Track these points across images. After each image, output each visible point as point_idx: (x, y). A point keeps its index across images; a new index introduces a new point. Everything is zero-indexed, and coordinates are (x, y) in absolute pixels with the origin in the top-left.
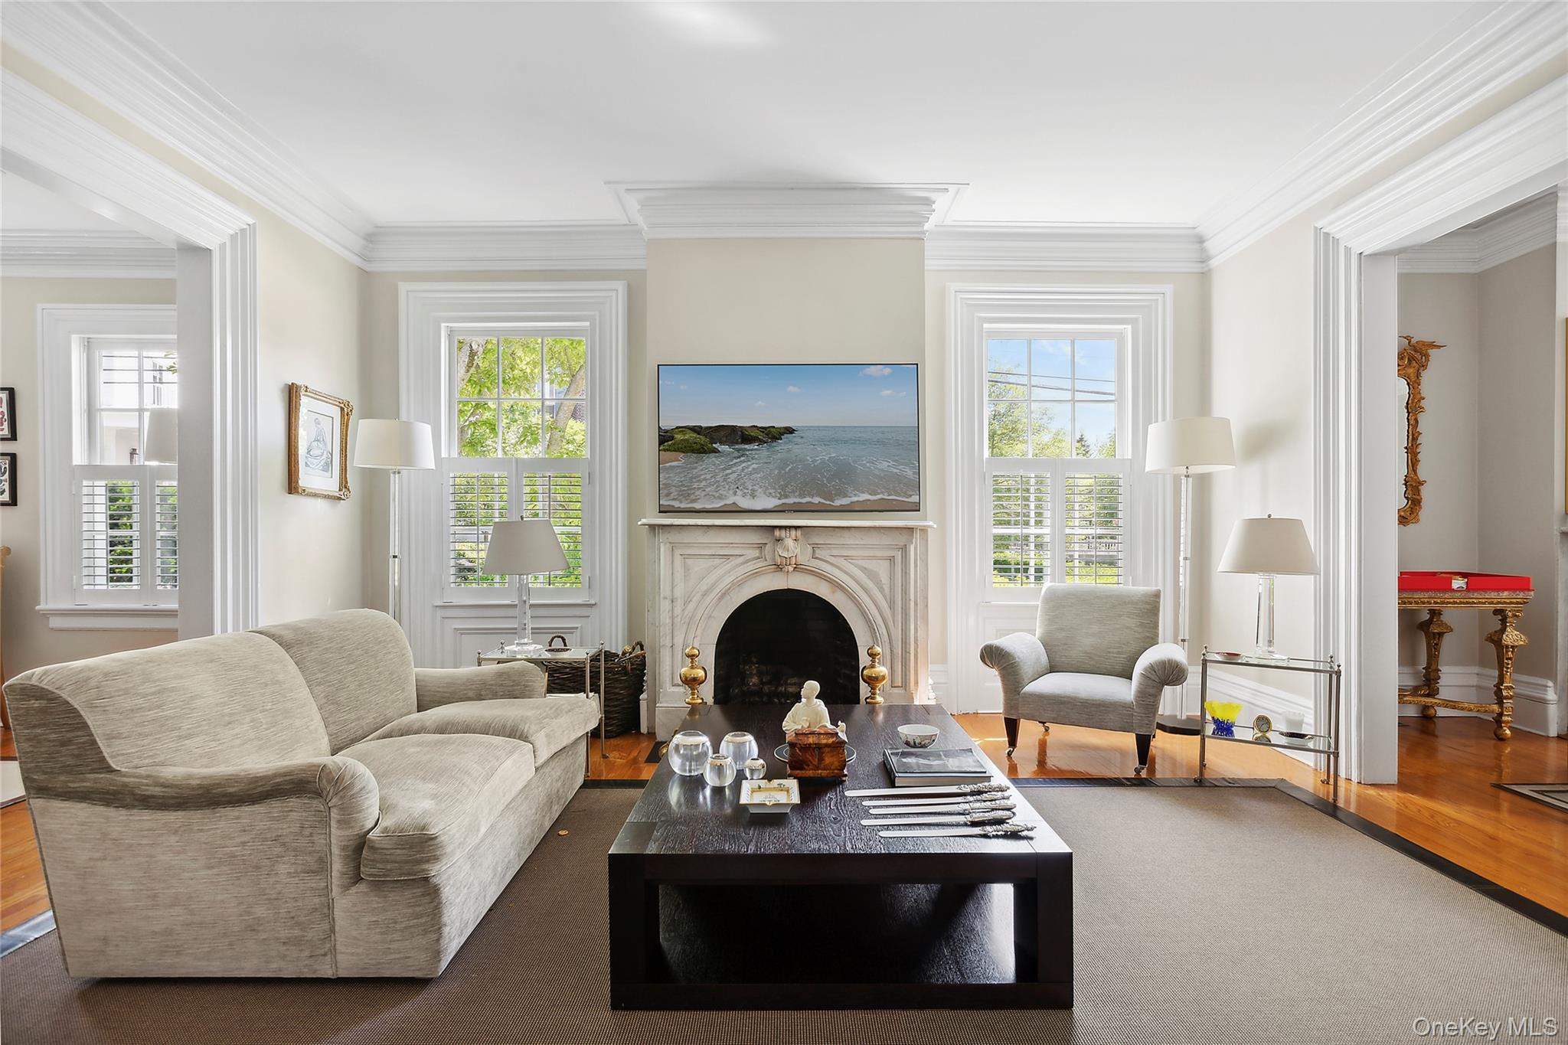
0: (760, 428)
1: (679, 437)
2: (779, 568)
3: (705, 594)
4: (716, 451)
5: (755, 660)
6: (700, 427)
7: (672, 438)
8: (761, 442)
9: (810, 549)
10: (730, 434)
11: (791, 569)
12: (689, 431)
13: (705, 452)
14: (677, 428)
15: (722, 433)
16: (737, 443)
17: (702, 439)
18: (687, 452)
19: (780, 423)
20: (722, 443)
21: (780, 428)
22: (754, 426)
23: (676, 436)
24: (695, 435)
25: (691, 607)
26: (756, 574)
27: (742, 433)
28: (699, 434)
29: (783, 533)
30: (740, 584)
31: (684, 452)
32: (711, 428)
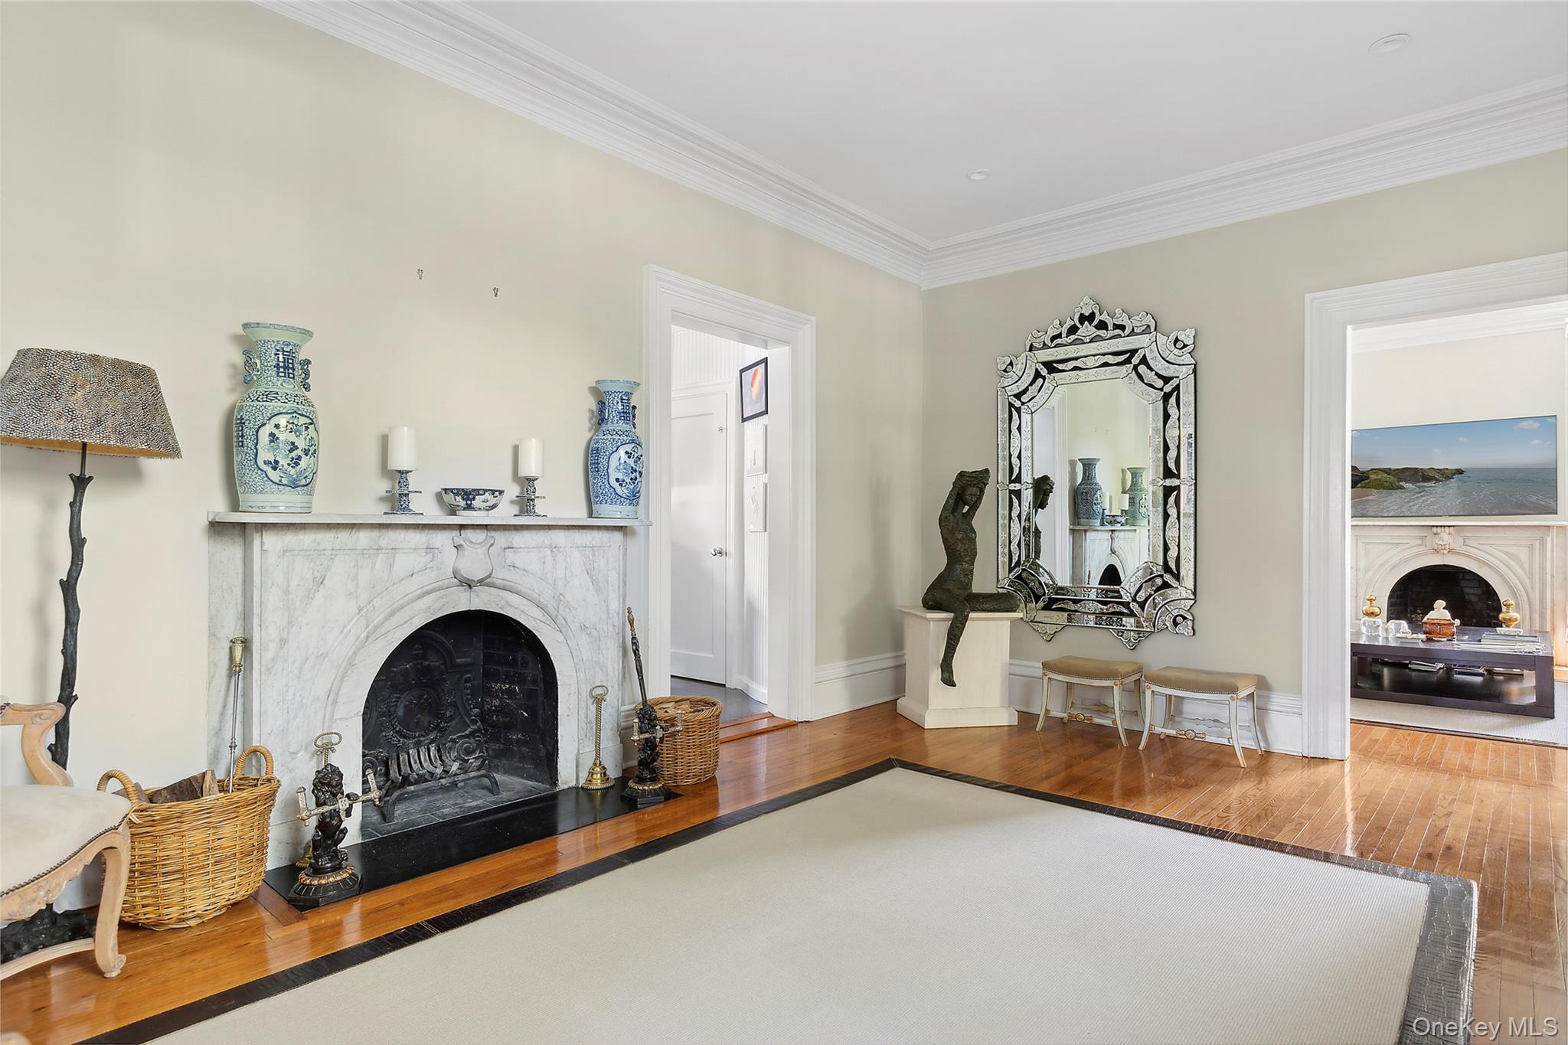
0: (1438, 469)
1: (1373, 477)
2: (1436, 551)
3: (1381, 566)
4: (1402, 488)
5: (1420, 612)
6: (1390, 469)
7: (1368, 478)
8: (1438, 481)
9: (1461, 540)
10: (1413, 475)
11: (1446, 552)
12: (1381, 472)
13: (1393, 489)
14: (1372, 470)
15: (1407, 474)
16: (1419, 482)
17: (1391, 478)
18: (1379, 489)
19: (1452, 466)
20: (1406, 482)
21: (1452, 470)
22: (1433, 468)
23: (1371, 476)
24: (1386, 475)
25: (1370, 573)
26: (1419, 555)
27: (1423, 474)
28: (1389, 474)
29: (1439, 529)
30: (1406, 561)
31: (1376, 488)
32: (1398, 469)
